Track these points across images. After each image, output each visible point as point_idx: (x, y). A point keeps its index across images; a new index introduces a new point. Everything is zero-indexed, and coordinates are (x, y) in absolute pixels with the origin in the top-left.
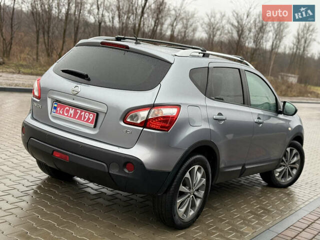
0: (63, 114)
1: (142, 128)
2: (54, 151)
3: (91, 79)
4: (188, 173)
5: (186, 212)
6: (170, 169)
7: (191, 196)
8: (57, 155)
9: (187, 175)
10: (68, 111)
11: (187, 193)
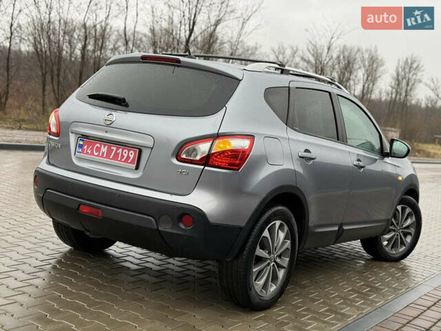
0: (92, 154)
1: (202, 167)
2: (80, 204)
3: (129, 104)
4: (266, 231)
5: (265, 286)
6: (243, 224)
7: (272, 265)
8: (84, 210)
9: (266, 233)
10: (98, 149)
11: (266, 259)
